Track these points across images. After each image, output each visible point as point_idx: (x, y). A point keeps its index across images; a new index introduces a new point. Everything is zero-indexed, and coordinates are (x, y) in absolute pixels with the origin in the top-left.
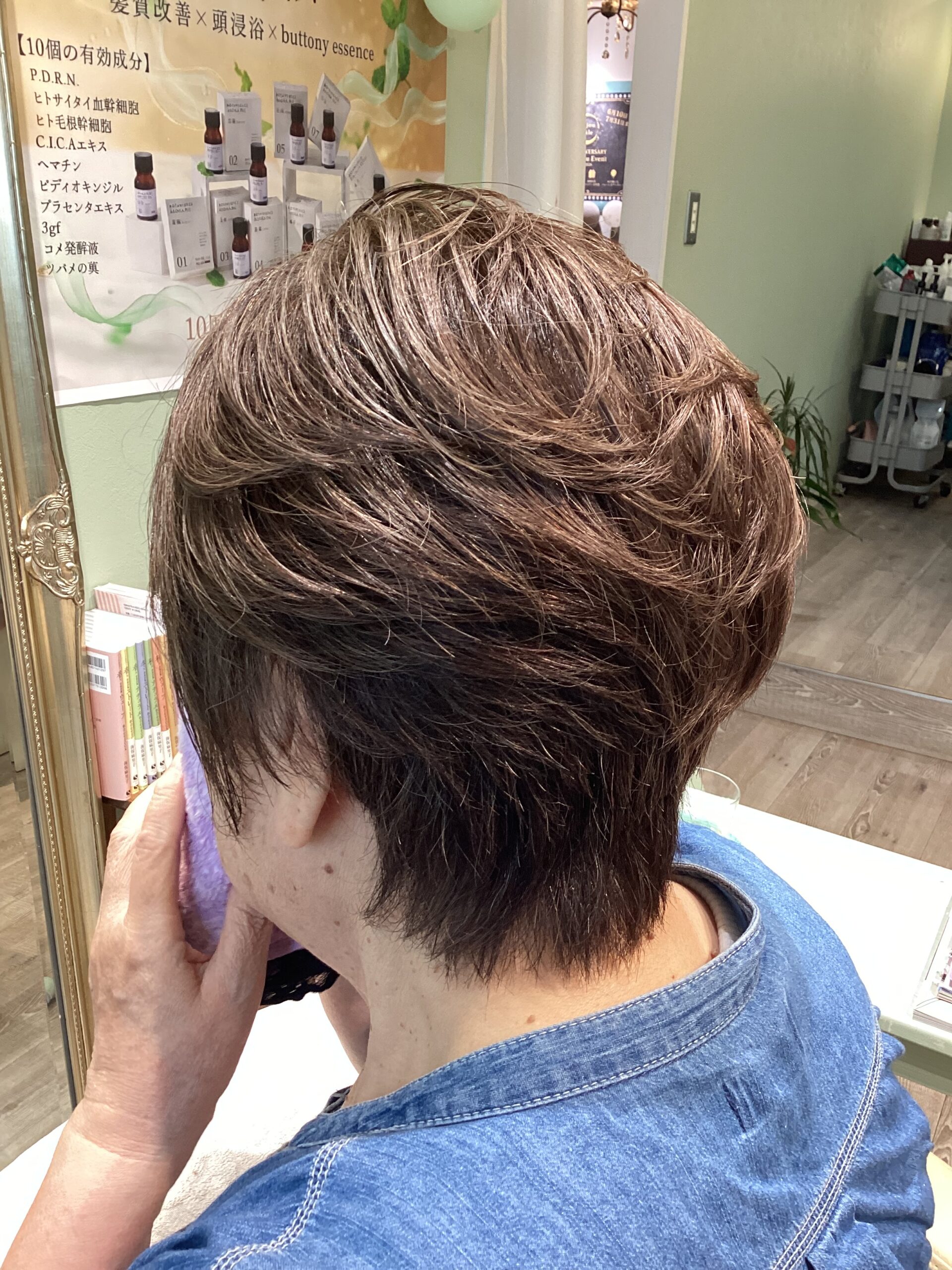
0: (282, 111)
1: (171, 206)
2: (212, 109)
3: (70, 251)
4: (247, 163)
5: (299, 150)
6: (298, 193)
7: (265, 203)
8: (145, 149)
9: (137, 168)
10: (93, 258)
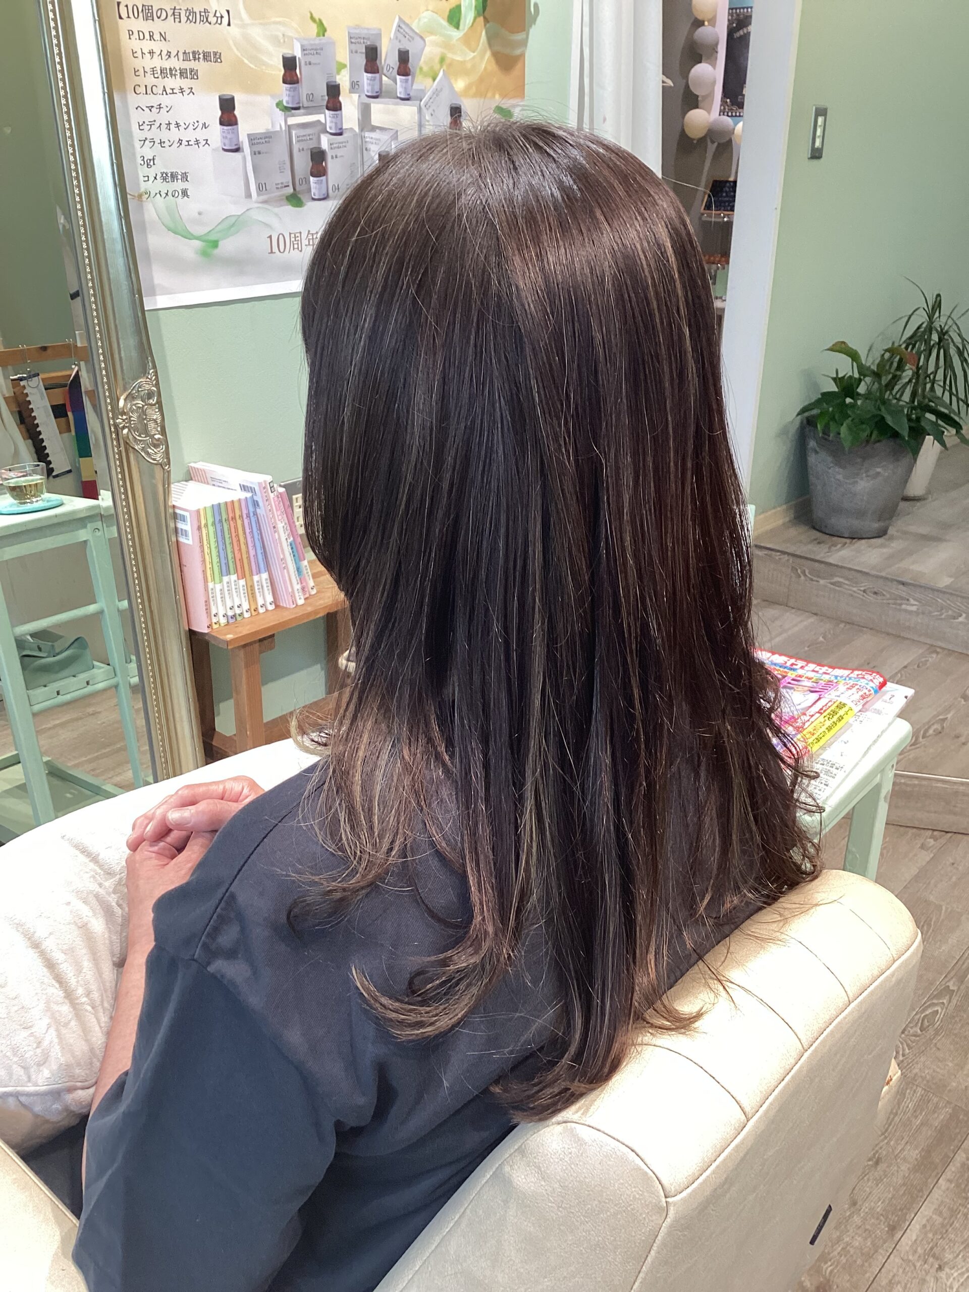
0: (356, 52)
1: (253, 139)
2: (289, 53)
3: (165, 179)
4: (323, 100)
5: (373, 86)
6: (373, 123)
7: (340, 134)
8: (228, 92)
9: (221, 109)
10: (184, 185)
